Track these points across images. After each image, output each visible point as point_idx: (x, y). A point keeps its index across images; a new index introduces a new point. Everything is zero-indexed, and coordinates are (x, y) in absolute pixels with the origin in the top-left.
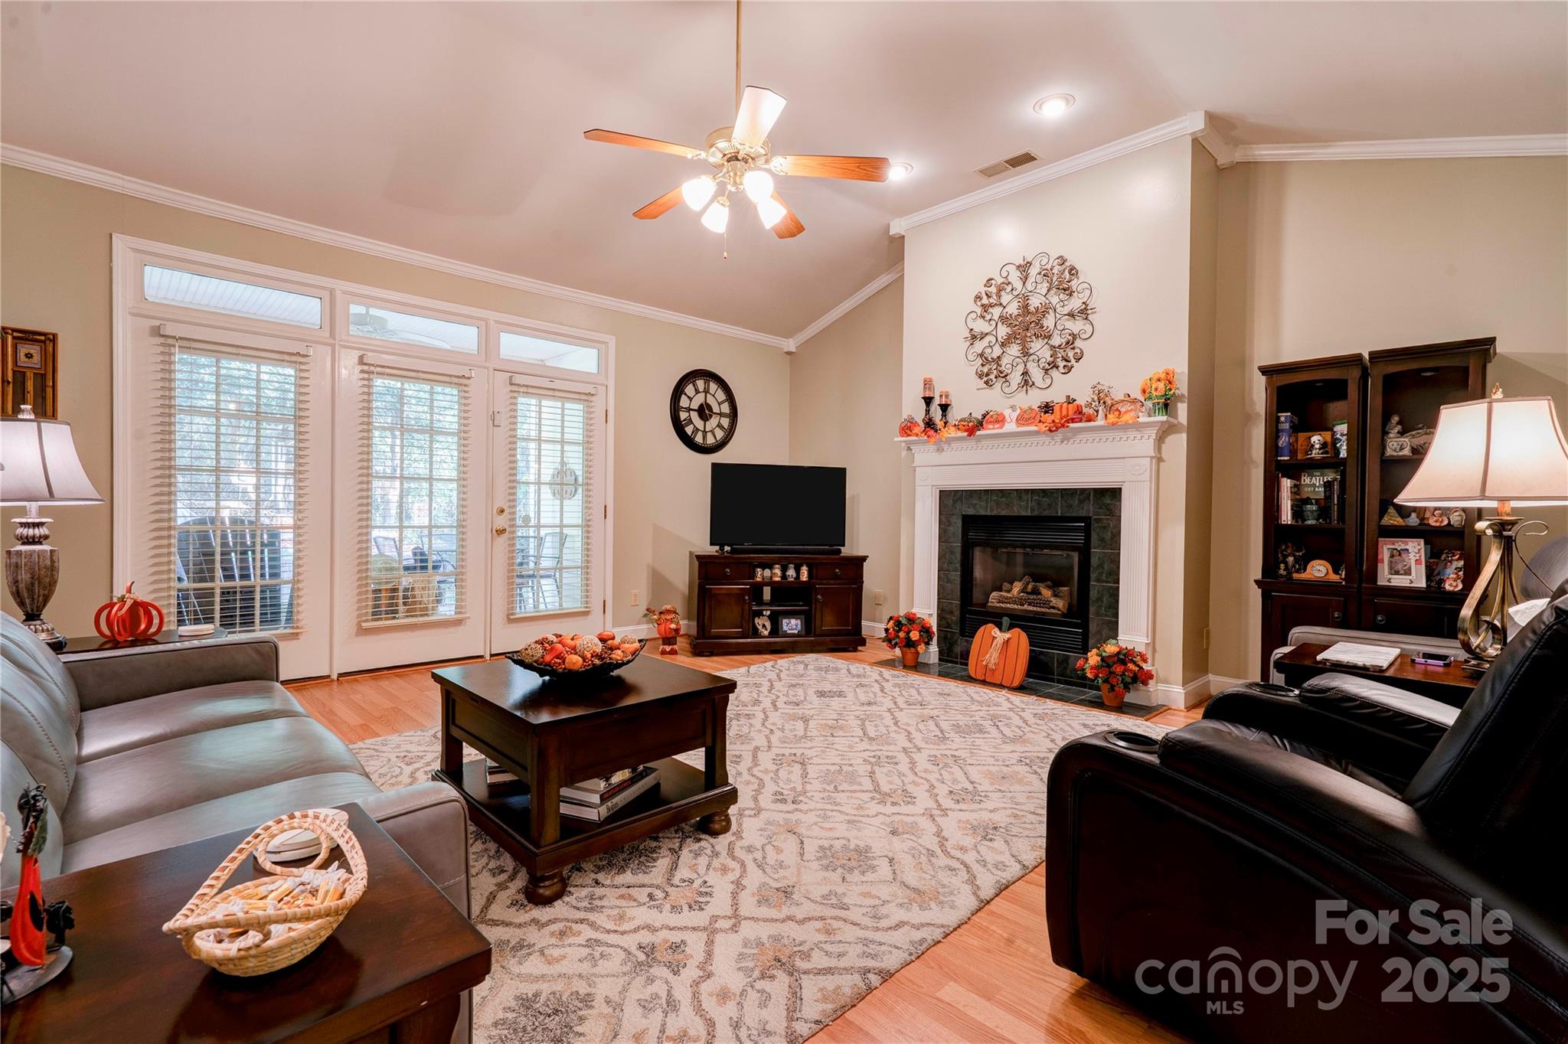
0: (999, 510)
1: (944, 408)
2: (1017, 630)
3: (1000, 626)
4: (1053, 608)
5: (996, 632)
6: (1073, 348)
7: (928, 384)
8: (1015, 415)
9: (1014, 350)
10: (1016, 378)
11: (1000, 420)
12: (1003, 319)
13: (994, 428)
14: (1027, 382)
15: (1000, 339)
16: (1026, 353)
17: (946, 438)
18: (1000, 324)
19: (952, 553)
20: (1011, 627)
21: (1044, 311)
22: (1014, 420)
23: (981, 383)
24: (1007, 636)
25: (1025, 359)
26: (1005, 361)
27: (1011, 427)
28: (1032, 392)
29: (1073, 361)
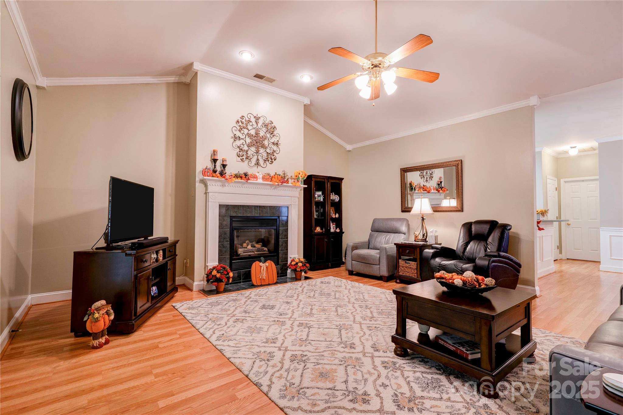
0: (247, 214)
1: (224, 166)
3: (260, 261)
4: (265, 251)
5: (261, 264)
6: (274, 155)
7: (215, 152)
8: (261, 176)
9: (253, 149)
10: (254, 160)
11: (255, 177)
12: (249, 135)
13: (254, 180)
14: (257, 164)
15: (247, 143)
16: (257, 152)
17: (234, 181)
18: (247, 137)
19: (225, 234)
20: (265, 262)
21: (264, 138)
22: (261, 178)
23: (239, 159)
24: (267, 264)
25: (258, 154)
26: (249, 153)
27: (260, 181)
28: (259, 168)
29: (273, 160)
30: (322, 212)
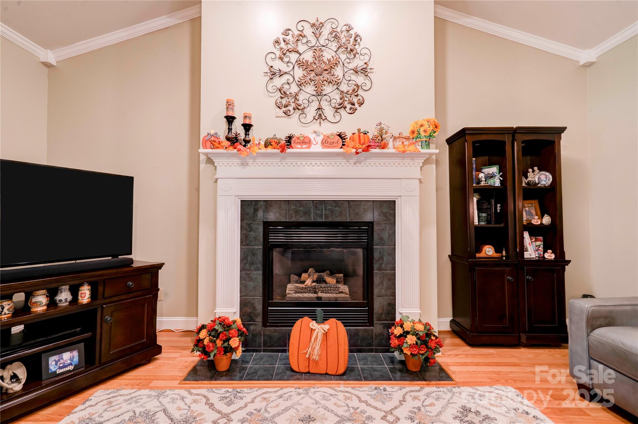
0: (298, 217)
1: (247, 127)
2: (333, 321)
3: (314, 318)
4: (342, 292)
5: (313, 324)
6: (357, 96)
7: (229, 105)
8: (319, 139)
9: (310, 89)
10: (311, 112)
11: (306, 142)
12: (301, 64)
13: (302, 148)
14: (320, 116)
15: (297, 79)
16: (319, 94)
17: (257, 153)
18: (296, 67)
19: (254, 255)
20: (325, 319)
21: (333, 65)
22: (320, 142)
23: (280, 112)
24: (326, 327)
25: (319, 98)
26: (301, 97)
27: (317, 148)
28: (325, 124)
29: (357, 106)
30: (499, 211)
